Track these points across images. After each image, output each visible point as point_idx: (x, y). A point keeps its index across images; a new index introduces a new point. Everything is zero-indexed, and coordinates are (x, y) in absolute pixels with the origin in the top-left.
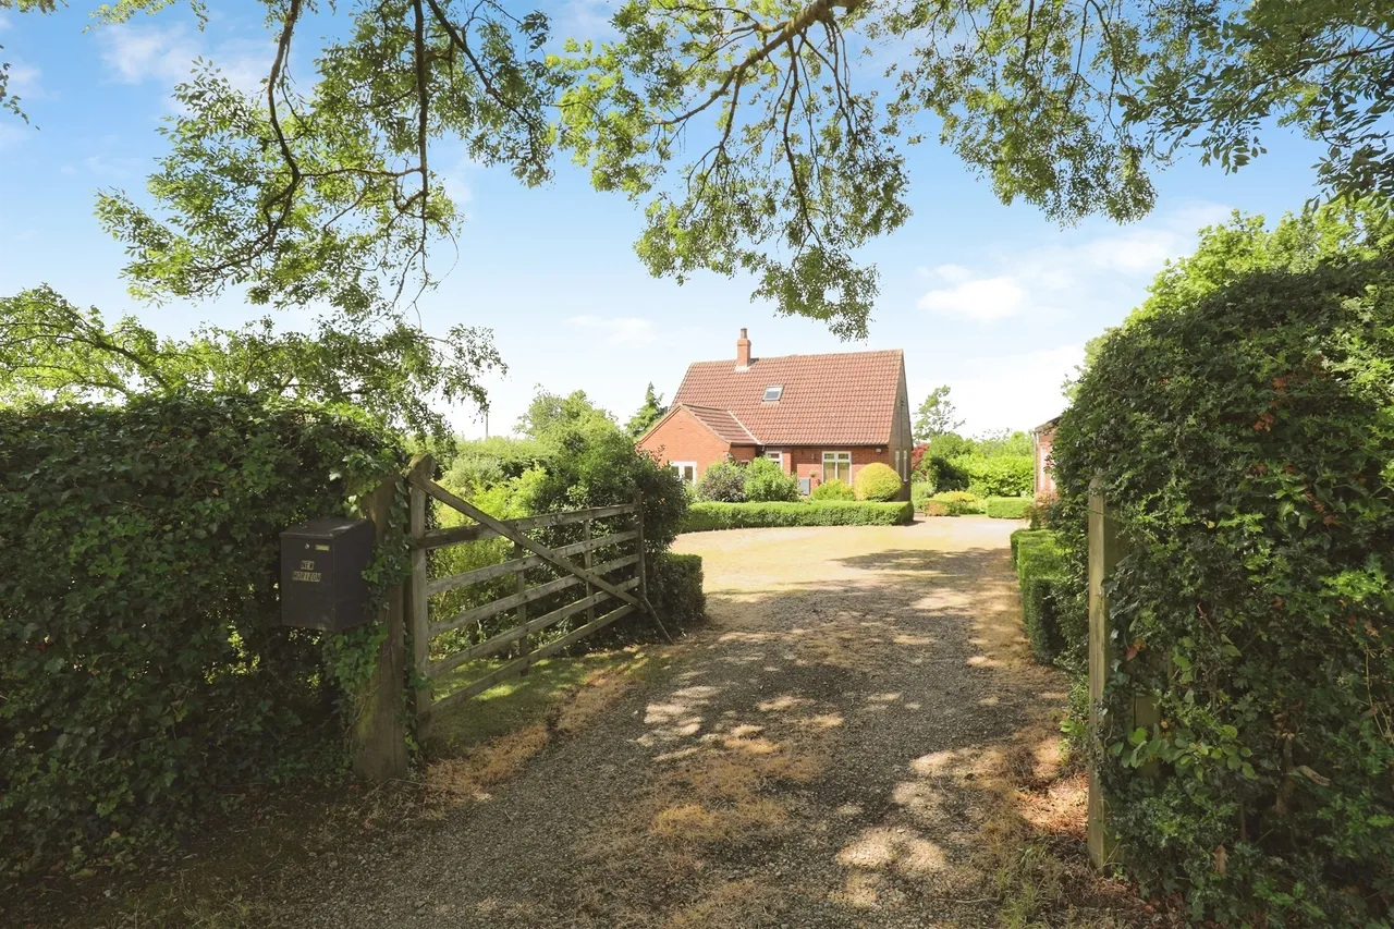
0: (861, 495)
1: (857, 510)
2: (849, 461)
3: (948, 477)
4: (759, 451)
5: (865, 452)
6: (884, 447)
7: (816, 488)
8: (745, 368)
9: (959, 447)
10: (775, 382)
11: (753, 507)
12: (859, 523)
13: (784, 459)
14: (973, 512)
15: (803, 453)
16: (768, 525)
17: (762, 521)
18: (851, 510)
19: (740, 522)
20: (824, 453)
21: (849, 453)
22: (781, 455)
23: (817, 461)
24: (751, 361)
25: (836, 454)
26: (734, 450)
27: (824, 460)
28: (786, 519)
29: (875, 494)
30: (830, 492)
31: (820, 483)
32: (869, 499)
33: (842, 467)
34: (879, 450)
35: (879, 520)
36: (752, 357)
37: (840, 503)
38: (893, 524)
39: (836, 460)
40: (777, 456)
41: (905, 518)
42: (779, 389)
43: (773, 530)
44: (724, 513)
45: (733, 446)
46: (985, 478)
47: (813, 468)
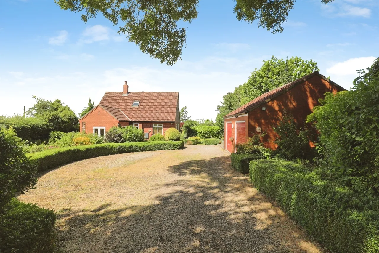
0: (167, 139)
1: (166, 144)
2: (162, 127)
3: (191, 132)
4: (130, 123)
5: (167, 124)
6: (173, 122)
7: (150, 136)
8: (126, 95)
9: (193, 123)
10: (136, 100)
11: (127, 144)
12: (167, 149)
13: (139, 126)
14: (200, 143)
15: (146, 124)
16: (133, 151)
17: (131, 150)
18: (164, 144)
19: (121, 151)
20: (154, 124)
21: (162, 124)
22: (138, 125)
23: (151, 127)
24: (128, 93)
25: (158, 124)
26: (120, 123)
27: (153, 127)
28: (140, 149)
29: (172, 138)
30: (156, 138)
31: (152, 135)
32: (170, 140)
33: (160, 129)
34: (172, 124)
35: (174, 148)
36: (129, 91)
37: (160, 142)
38: (179, 149)
39: (158, 127)
40: (137, 125)
41: (182, 147)
42: (138, 102)
43: (135, 154)
44: (115, 148)
45: (120, 121)
46: (201, 132)
47: (150, 130)
